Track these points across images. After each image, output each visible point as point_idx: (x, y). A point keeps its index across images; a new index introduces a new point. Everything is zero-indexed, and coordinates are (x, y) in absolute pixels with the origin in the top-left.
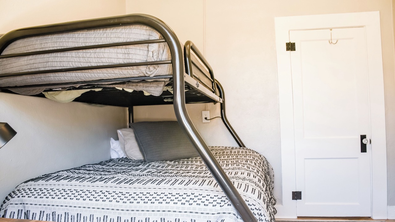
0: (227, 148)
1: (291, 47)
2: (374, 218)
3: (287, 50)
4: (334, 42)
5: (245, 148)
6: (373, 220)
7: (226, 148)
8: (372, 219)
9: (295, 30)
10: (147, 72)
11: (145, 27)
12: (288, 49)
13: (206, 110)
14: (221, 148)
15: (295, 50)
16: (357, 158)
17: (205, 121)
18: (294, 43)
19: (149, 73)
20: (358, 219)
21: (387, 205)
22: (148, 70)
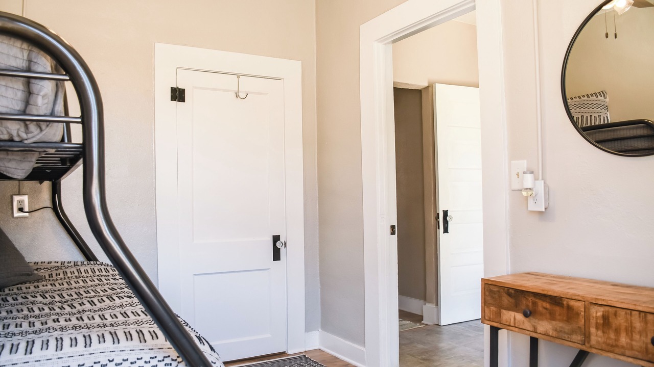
0: (66, 264)
1: (178, 95)
2: (290, 352)
3: (172, 100)
4: (242, 95)
5: (98, 263)
6: (289, 355)
7: (63, 263)
8: (287, 354)
9: (185, 69)
10: (20, 133)
11: (18, 43)
12: (173, 98)
13: (21, 193)
14: (53, 264)
15: (184, 101)
16: (268, 269)
17: (17, 214)
18: (184, 90)
19: (24, 136)
20: (269, 358)
21: (305, 331)
22: (23, 129)
